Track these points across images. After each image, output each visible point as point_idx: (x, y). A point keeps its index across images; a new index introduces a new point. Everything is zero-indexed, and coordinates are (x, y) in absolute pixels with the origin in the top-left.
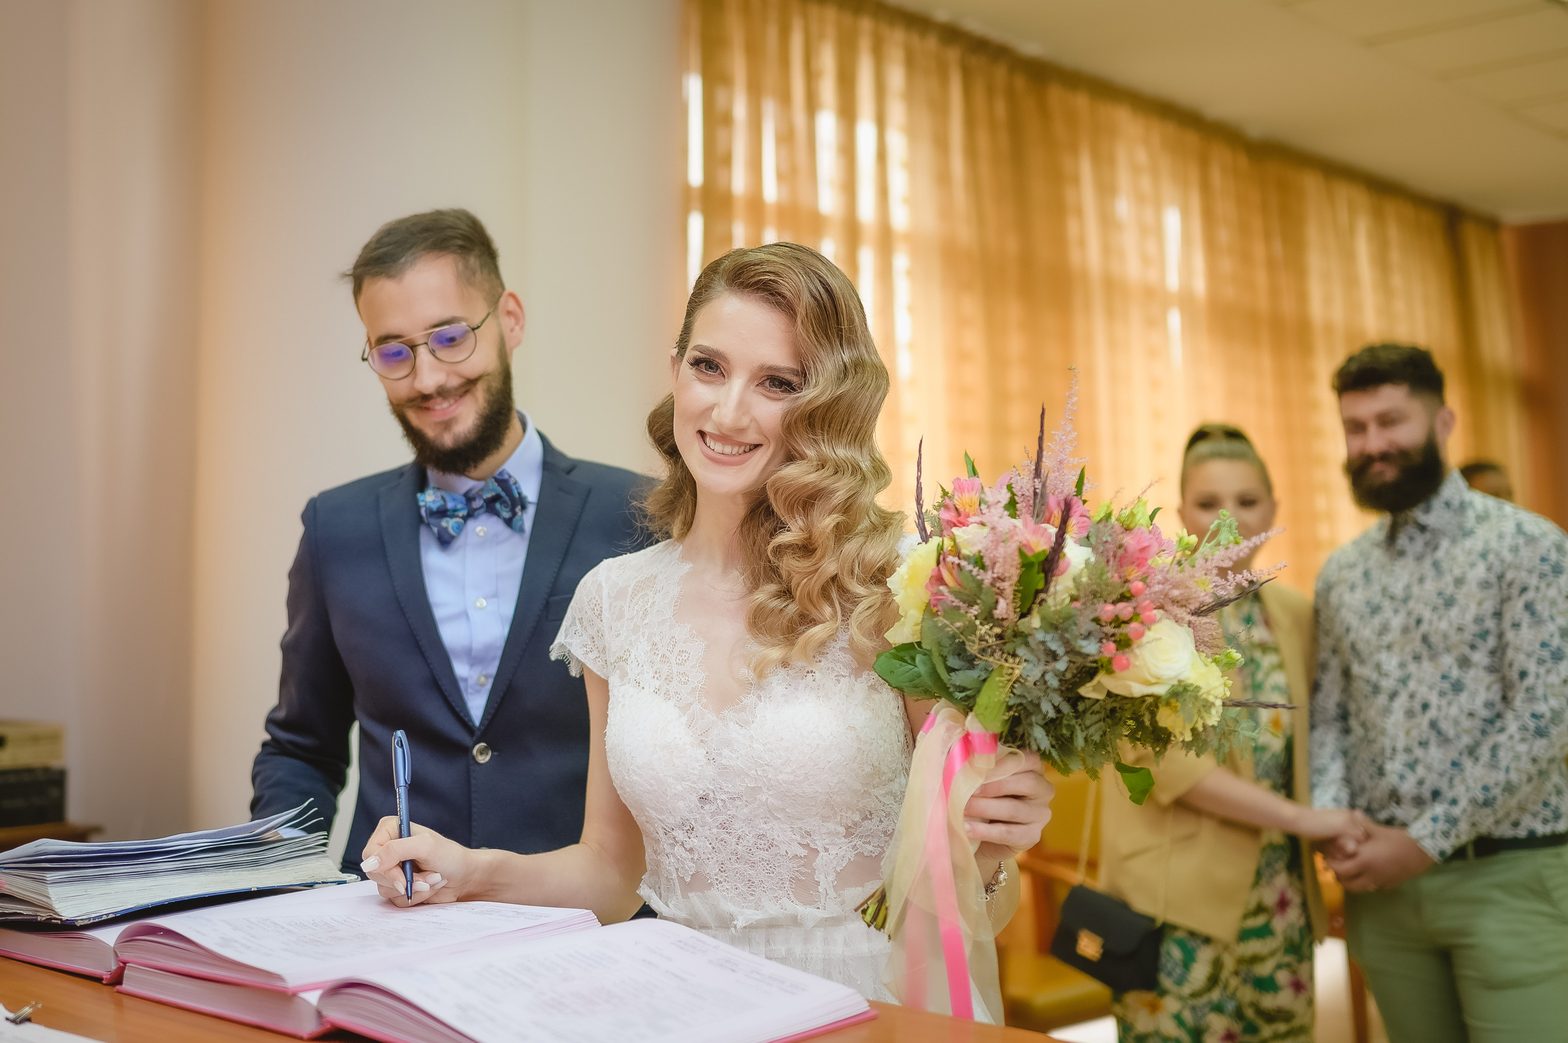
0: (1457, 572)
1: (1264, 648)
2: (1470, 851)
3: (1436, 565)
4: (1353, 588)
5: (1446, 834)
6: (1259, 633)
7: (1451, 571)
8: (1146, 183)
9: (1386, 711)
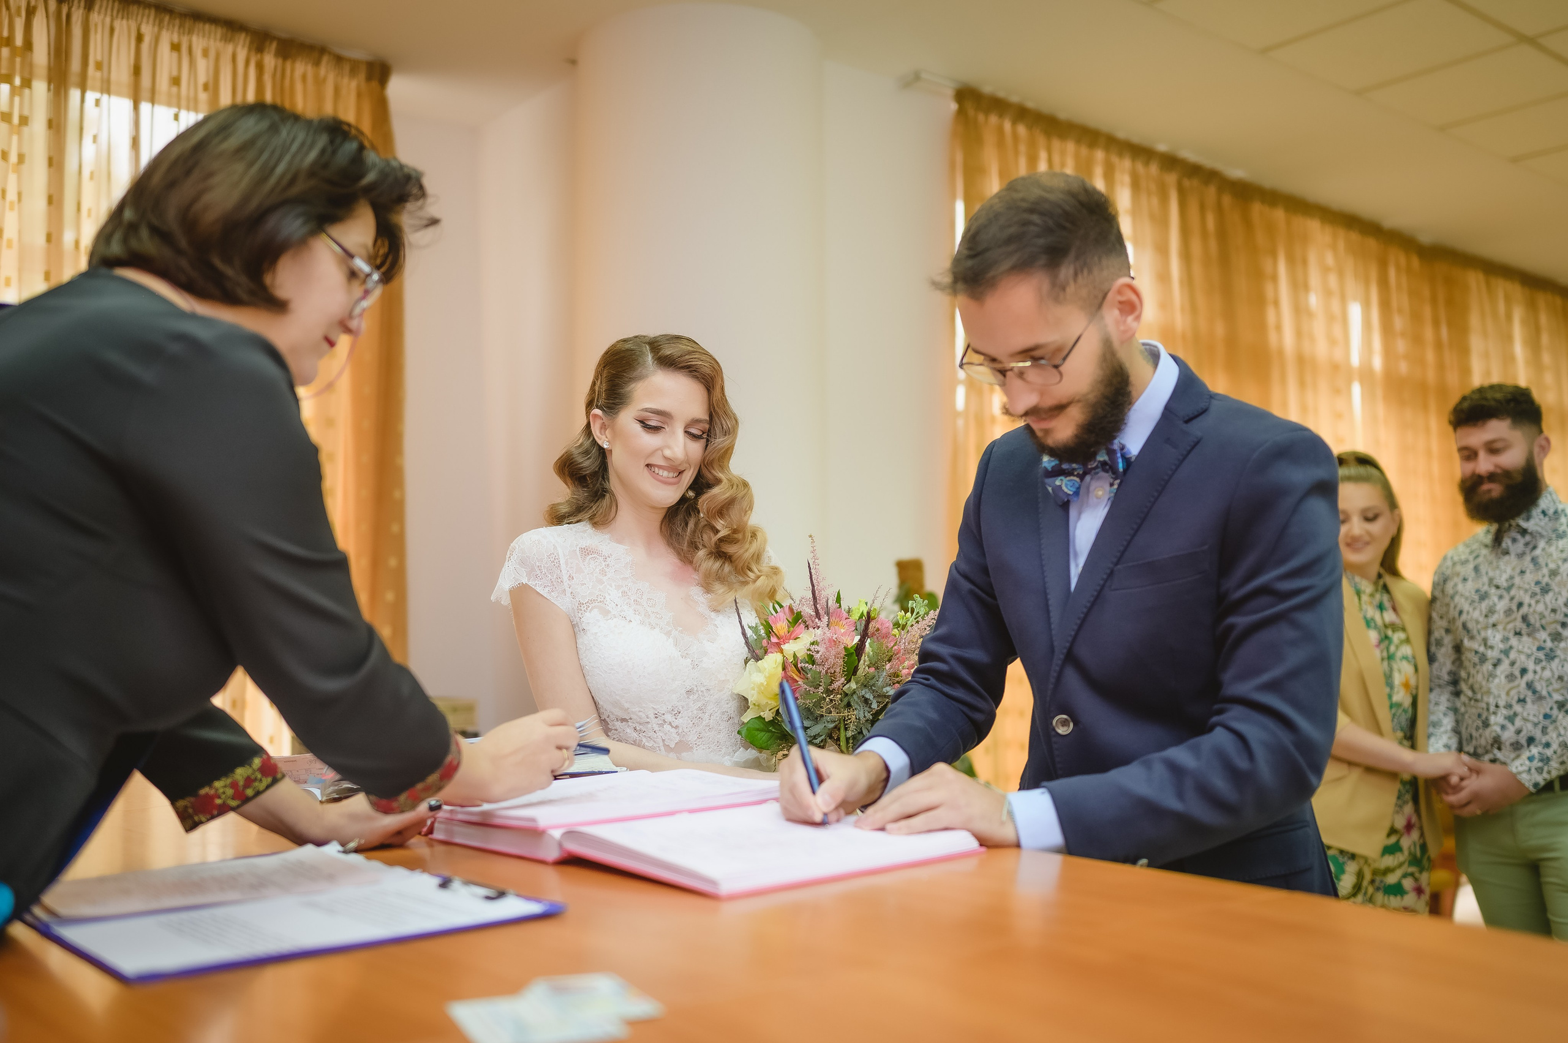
0: (1552, 566)
1: (1394, 627)
2: (1557, 786)
3: (1534, 560)
4: (1465, 580)
5: (1540, 770)
6: (1389, 616)
7: (1547, 565)
8: (1333, 280)
9: (1491, 676)
